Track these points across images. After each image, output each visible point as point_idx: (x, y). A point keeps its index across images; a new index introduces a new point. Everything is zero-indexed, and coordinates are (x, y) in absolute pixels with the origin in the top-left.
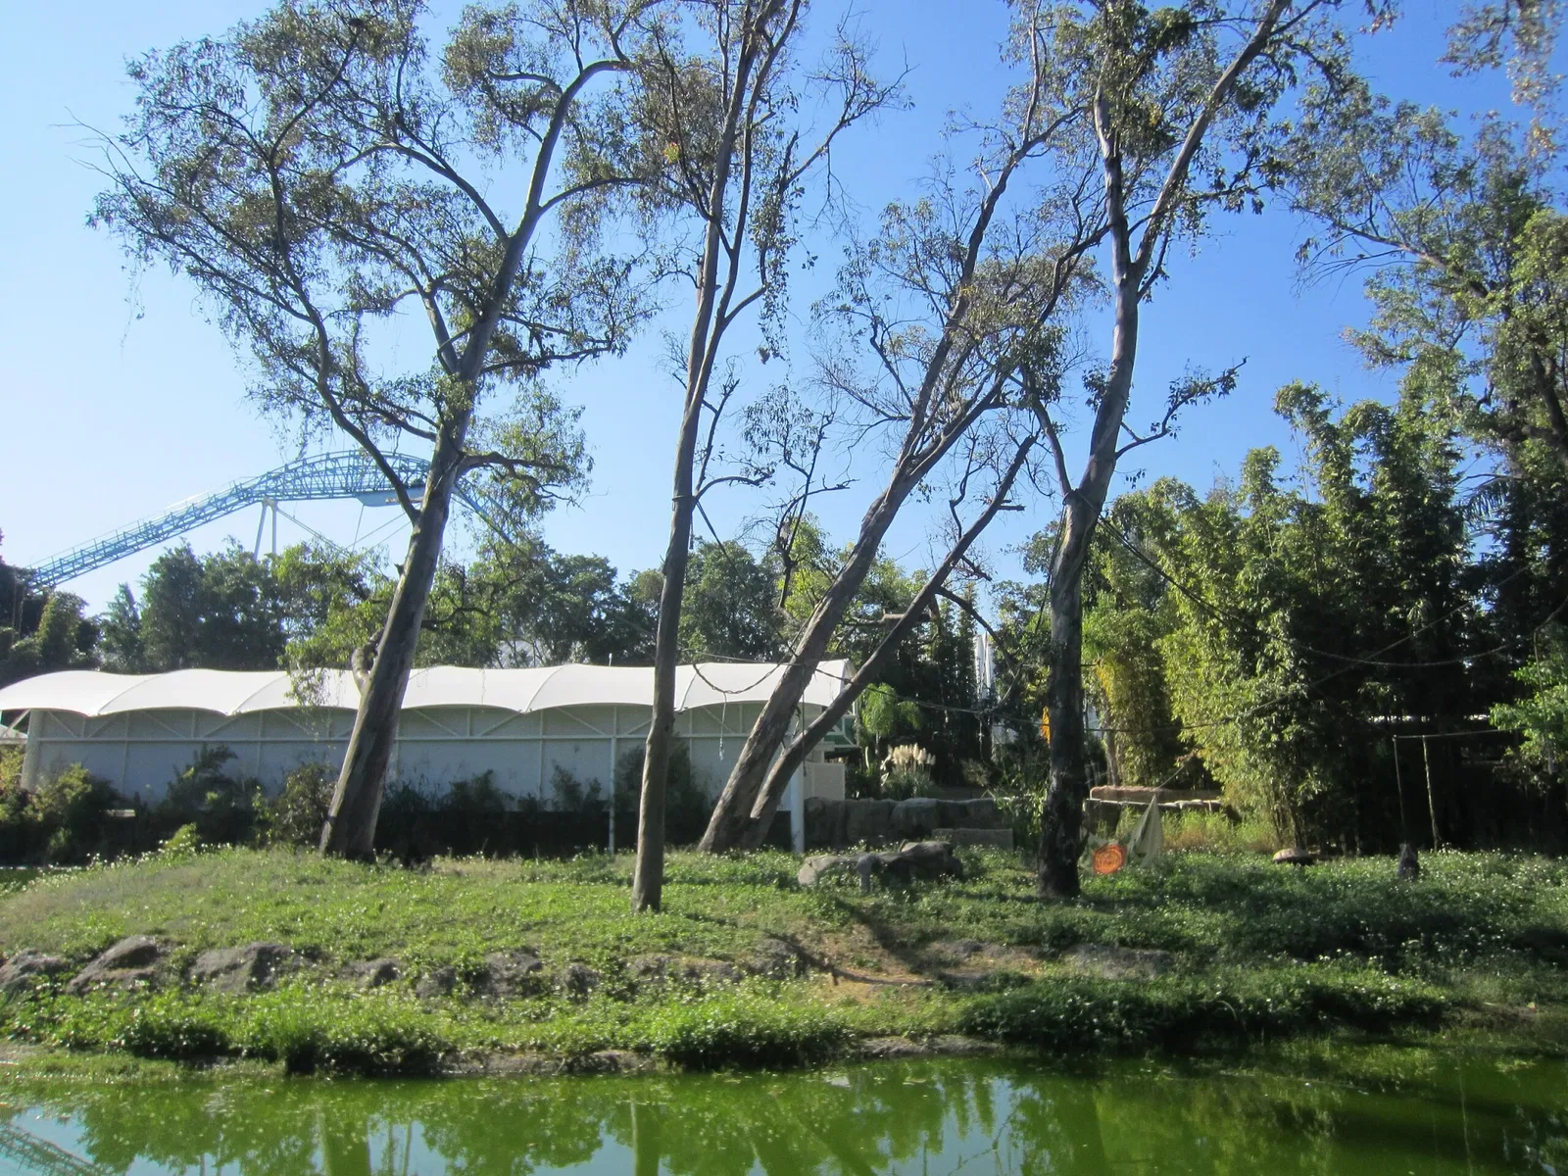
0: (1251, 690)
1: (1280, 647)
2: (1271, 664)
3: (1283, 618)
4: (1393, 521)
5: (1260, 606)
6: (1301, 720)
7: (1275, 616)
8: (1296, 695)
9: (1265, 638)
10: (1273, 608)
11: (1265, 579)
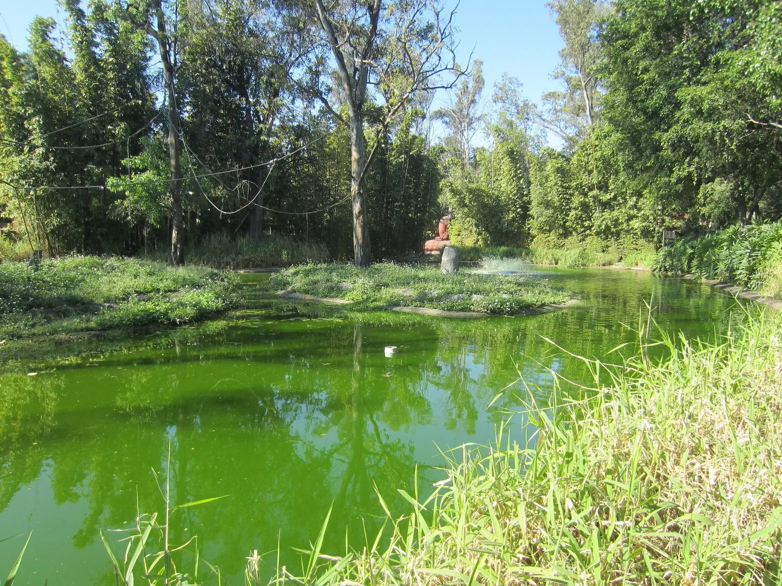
0: (16, 163)
1: (37, 138)
2: (32, 148)
3: (39, 121)
4: (111, 75)
5: (26, 111)
6: (49, 183)
7: (34, 120)
8: (47, 169)
9: (30, 132)
10: (33, 115)
11: (27, 94)
